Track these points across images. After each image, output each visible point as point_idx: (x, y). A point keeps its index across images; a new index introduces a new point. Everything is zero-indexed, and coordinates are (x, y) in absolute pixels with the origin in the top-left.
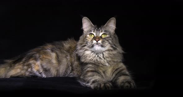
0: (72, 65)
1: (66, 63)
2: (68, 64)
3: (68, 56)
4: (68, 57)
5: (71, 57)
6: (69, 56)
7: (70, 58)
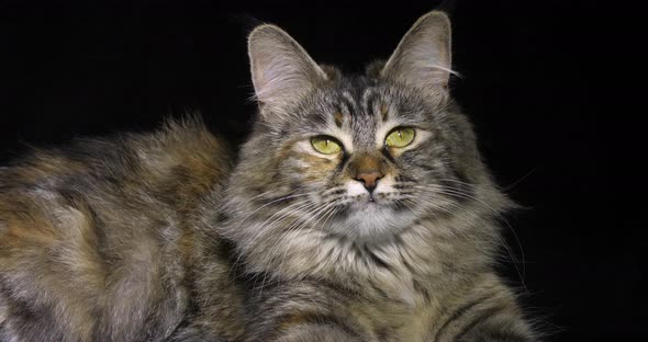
0: (189, 282)
1: (154, 270)
2: (162, 272)
3: (164, 224)
4: (166, 232)
5: (186, 229)
6: (172, 223)
7: (177, 235)
